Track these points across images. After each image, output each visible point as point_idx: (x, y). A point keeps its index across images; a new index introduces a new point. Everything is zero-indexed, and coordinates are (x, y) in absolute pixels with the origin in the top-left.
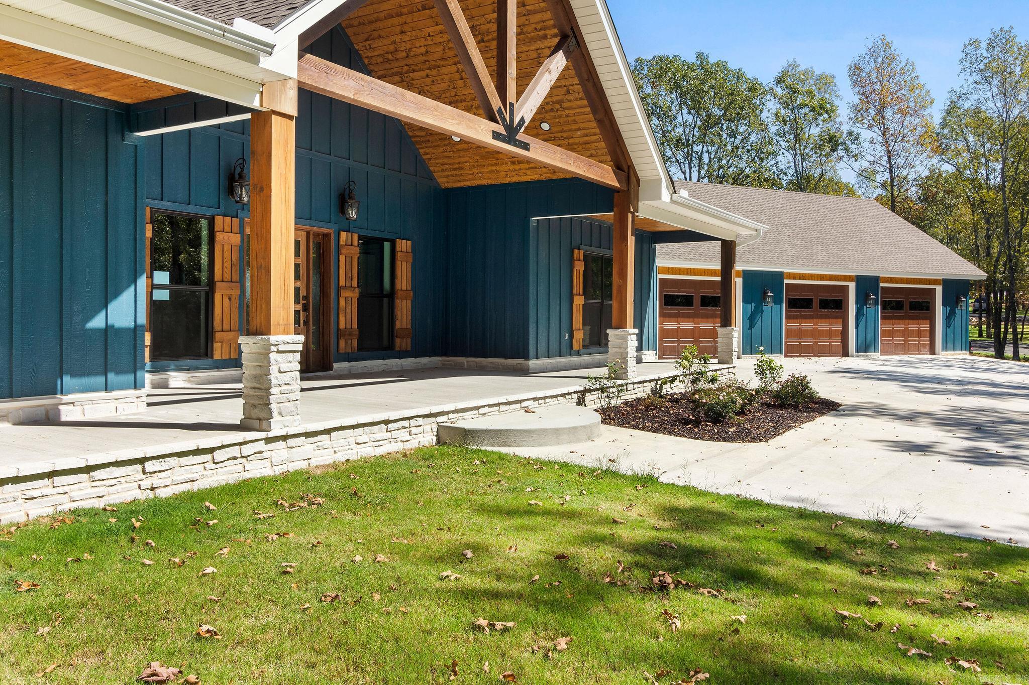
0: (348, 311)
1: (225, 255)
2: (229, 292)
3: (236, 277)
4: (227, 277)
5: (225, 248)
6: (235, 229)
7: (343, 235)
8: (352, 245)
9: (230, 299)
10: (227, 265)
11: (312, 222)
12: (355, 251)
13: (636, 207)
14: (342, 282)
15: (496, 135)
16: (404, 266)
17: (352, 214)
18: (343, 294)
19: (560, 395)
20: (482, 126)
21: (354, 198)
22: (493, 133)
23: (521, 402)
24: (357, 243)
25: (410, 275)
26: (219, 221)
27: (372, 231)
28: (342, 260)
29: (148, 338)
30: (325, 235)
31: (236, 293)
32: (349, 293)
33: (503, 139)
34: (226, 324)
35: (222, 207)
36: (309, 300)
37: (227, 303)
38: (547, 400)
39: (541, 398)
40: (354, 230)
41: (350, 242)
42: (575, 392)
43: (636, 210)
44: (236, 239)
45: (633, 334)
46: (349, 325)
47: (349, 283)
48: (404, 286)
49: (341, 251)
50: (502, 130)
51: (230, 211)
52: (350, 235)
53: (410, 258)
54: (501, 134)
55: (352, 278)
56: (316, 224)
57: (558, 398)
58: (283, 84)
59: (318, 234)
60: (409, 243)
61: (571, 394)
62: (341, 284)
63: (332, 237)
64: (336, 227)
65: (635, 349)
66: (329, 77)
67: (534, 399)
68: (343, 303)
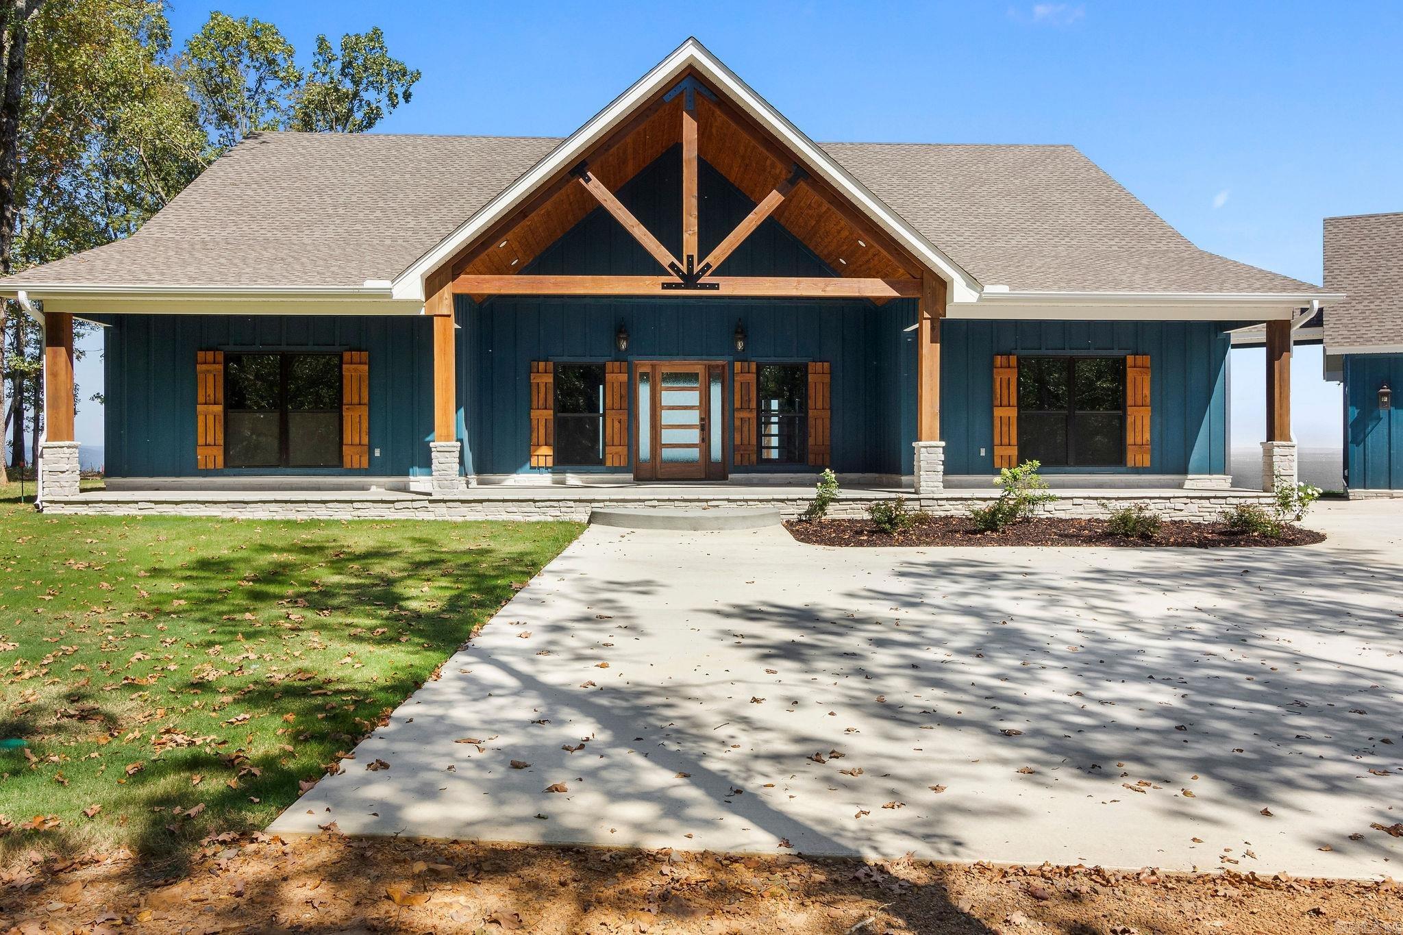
0: (745, 429)
1: (615, 390)
2: (618, 417)
3: (625, 405)
4: (617, 406)
6: (623, 370)
7: (738, 365)
8: (749, 373)
9: (620, 422)
10: (617, 397)
11: (704, 357)
12: (752, 378)
13: (941, 312)
14: (737, 405)
15: (667, 286)
16: (819, 387)
17: (740, 345)
18: (738, 415)
19: (774, 500)
20: (648, 282)
21: (742, 333)
22: (663, 284)
23: (707, 501)
24: (754, 371)
25: (827, 394)
26: (609, 366)
27: (776, 359)
28: (737, 386)
29: (546, 450)
30: (723, 366)
31: (624, 417)
32: (745, 414)
33: (678, 286)
34: (616, 441)
35: (613, 353)
36: (707, 421)
37: (617, 425)
38: (750, 503)
39: (740, 500)
40: (753, 359)
41: (747, 370)
42: (803, 499)
43: (940, 315)
44: (624, 377)
45: (930, 447)
46: (746, 442)
47: (745, 406)
48: (819, 405)
49: (736, 379)
50: (677, 279)
51: (620, 357)
52: (746, 364)
53: (827, 379)
54: (674, 284)
55: (750, 401)
56: (709, 357)
57: (773, 503)
58: (441, 298)
59: (718, 366)
60: (826, 364)
61: (795, 500)
62: (736, 406)
63: (727, 368)
64: (731, 358)
65: (941, 463)
66: (480, 285)
67: (729, 500)
68: (738, 423)
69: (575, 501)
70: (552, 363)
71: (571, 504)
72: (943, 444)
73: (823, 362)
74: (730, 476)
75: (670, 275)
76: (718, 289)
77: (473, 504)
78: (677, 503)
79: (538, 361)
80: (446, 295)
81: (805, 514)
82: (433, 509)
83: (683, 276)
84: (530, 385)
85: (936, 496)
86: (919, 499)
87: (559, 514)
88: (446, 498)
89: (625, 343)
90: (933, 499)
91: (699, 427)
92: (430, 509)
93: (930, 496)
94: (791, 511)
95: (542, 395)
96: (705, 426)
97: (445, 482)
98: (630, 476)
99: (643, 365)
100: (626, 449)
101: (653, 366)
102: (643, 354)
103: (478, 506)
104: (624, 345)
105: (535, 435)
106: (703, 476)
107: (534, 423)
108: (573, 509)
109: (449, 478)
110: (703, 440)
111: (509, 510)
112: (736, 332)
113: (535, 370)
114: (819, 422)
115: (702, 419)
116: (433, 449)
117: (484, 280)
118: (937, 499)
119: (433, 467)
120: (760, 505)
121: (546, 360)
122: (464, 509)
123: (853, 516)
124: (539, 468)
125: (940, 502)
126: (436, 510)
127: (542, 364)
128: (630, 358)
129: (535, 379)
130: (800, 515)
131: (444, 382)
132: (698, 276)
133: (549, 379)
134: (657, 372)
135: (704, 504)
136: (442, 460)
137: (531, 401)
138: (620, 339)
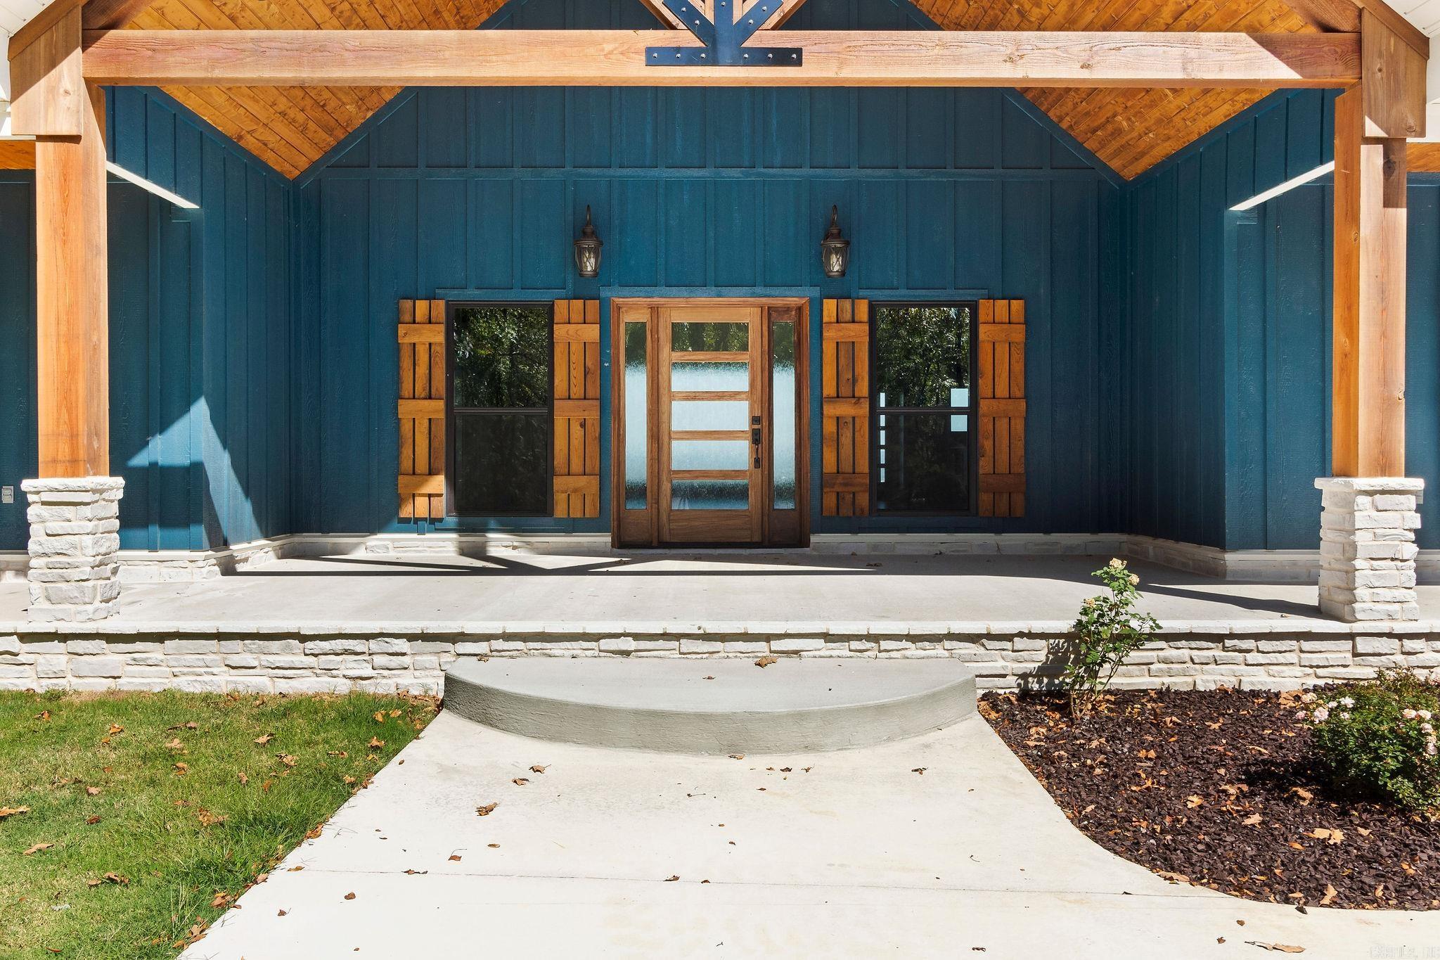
0: (846, 440)
1: (573, 358)
2: (581, 415)
3: (593, 391)
4: (577, 391)
5: (573, 348)
6: (589, 318)
7: (830, 306)
8: (853, 322)
9: (583, 425)
10: (578, 373)
11: (758, 290)
12: (860, 333)
13: (1411, 121)
14: (829, 389)
15: (656, 57)
16: (1003, 351)
17: (836, 264)
18: (829, 410)
19: (951, 637)
20: (608, 47)
21: (838, 236)
22: (649, 51)
23: (768, 638)
24: (865, 317)
25: (1019, 367)
26: (561, 307)
27: (912, 292)
28: (829, 350)
29: (438, 484)
30: (799, 309)
31: (593, 415)
32: (844, 409)
33: (690, 57)
34: (576, 465)
35: (570, 285)
36: (765, 423)
37: (577, 431)
38: (885, 644)
39: (859, 638)
40: (862, 293)
41: (848, 316)
42: (1031, 636)
43: (1410, 130)
44: (592, 332)
45: (1383, 492)
46: (846, 467)
47: (845, 391)
48: (1002, 390)
49: (825, 334)
50: (686, 38)
51: (585, 290)
52: (847, 304)
53: (1018, 334)
54: (678, 49)
55: (854, 381)
56: (769, 291)
57: (948, 644)
58: (52, 90)
59: (787, 309)
60: (1017, 305)
61: (1009, 637)
62: (825, 393)
63: (806, 312)
64: (815, 292)
65: (1412, 536)
66: (159, 56)
67: (827, 637)
68: (829, 427)
69: (411, 637)
70: (442, 304)
71: (402, 645)
72: (1418, 484)
73: (1009, 298)
74: (815, 539)
75: (673, 28)
76: (799, 63)
77: (139, 646)
78: (687, 645)
79: (414, 299)
80: (67, 84)
81: (1040, 673)
82: (31, 659)
83: (704, 30)
84: (397, 348)
85: (1399, 628)
86: (1351, 636)
87: (368, 672)
88: (64, 628)
89: (593, 260)
90: (1390, 635)
91: (750, 435)
92: (21, 658)
93: (1384, 627)
94: (998, 665)
95: (422, 370)
96: (761, 434)
97: (64, 585)
98: (605, 539)
99: (632, 307)
100: (595, 481)
101: (655, 310)
102: (634, 282)
103: (154, 651)
104: (590, 265)
105: (407, 452)
106: (757, 538)
107: (406, 427)
108: (406, 660)
109: (75, 574)
110: (757, 462)
111: (235, 660)
112: (827, 236)
113: (407, 317)
114: (1002, 425)
115: (755, 420)
116: (31, 498)
117: (170, 42)
118: (1401, 637)
119: (32, 546)
120: (912, 650)
121: (431, 297)
122: (113, 657)
123: (1167, 680)
124: (417, 520)
125: (1409, 645)
126: (40, 659)
127: (422, 306)
128: (605, 293)
129: (406, 335)
130: (1024, 676)
131: (63, 317)
132: (746, 29)
133: (437, 335)
134: (661, 320)
135: (762, 646)
136: (55, 527)
137: (398, 382)
138: (581, 253)
